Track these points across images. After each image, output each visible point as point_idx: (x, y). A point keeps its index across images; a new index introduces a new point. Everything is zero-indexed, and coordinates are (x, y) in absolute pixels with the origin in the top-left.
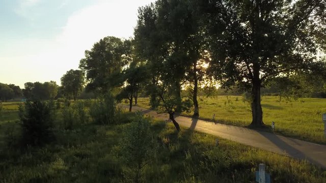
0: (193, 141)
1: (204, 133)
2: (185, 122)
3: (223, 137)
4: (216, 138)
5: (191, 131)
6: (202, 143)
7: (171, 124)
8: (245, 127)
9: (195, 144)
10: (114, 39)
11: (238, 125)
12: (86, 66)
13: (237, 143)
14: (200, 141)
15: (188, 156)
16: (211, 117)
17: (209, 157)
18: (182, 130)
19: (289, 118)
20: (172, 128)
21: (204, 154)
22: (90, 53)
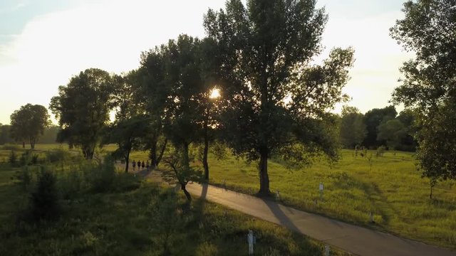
0: (205, 212)
1: (214, 203)
2: (195, 189)
3: (232, 207)
4: (225, 208)
5: (202, 200)
6: (213, 214)
7: (181, 192)
8: (253, 195)
9: (206, 214)
10: (99, 73)
11: (246, 192)
12: (59, 106)
13: (243, 213)
14: (211, 212)
15: (201, 226)
16: (222, 182)
17: (219, 227)
18: (193, 200)
19: (298, 183)
20: (183, 197)
21: (214, 224)
22: (65, 89)
